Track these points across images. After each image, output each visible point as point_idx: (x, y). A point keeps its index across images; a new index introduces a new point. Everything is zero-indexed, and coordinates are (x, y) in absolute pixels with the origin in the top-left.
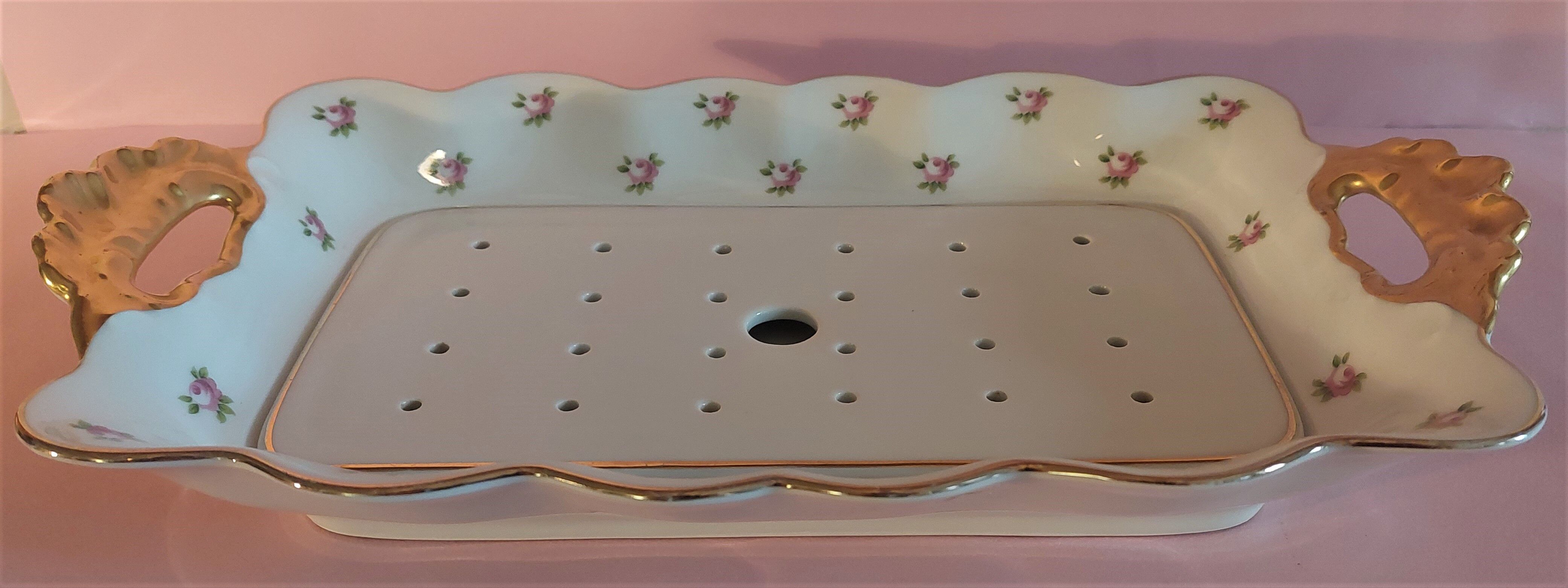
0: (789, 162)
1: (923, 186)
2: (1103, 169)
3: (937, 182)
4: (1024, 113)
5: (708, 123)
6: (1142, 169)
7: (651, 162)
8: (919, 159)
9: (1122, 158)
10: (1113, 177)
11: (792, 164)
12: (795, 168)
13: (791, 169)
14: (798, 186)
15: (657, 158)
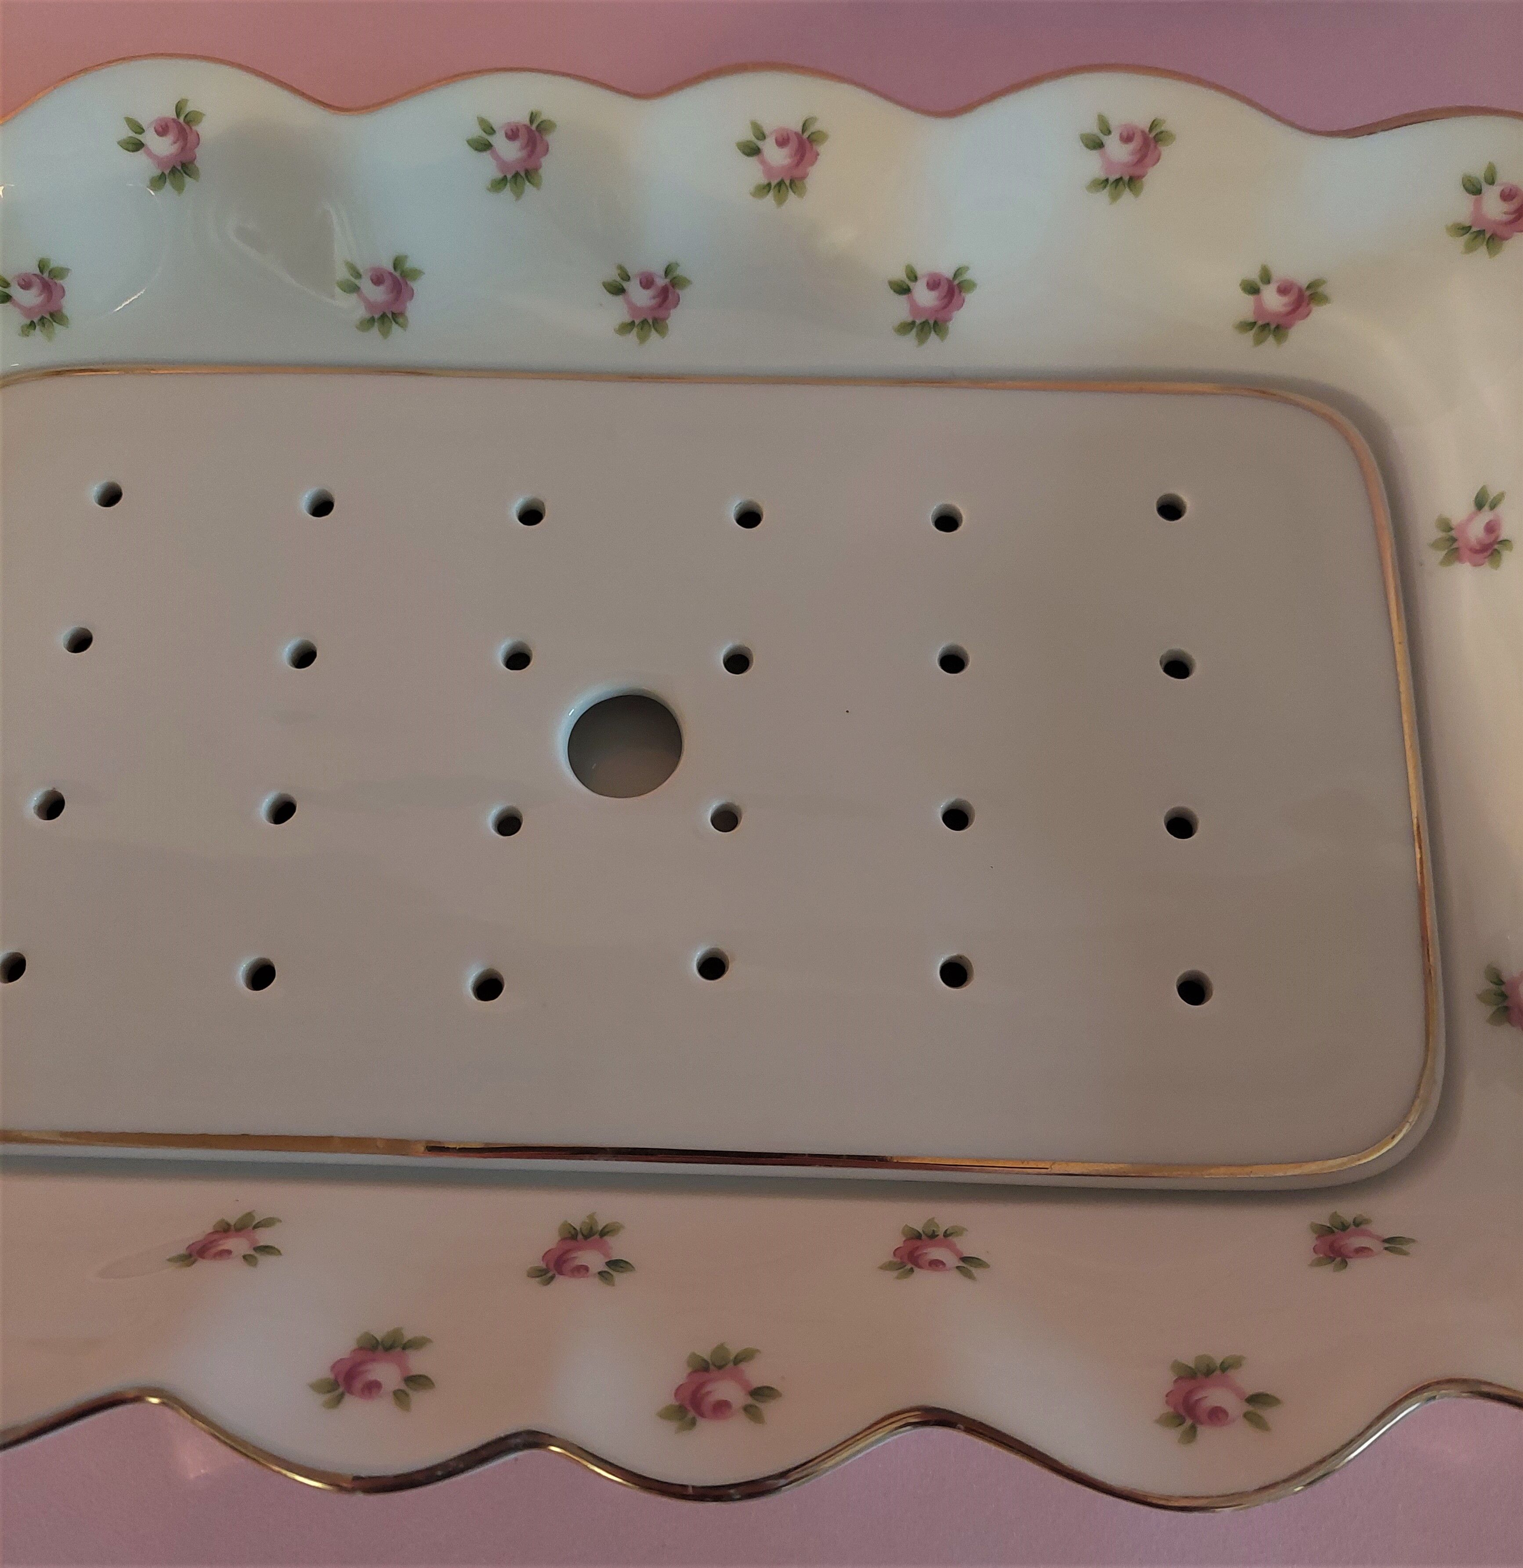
0: (657, 268)
1: (905, 328)
2: (1245, 307)
3: (932, 322)
4: (1112, 178)
5: (498, 185)
6: (1318, 313)
7: (397, 274)
8: (900, 275)
9: (1283, 290)
10: (1260, 323)
11: (663, 273)
12: (667, 281)
13: (661, 282)
14: (677, 318)
15: (409, 264)
